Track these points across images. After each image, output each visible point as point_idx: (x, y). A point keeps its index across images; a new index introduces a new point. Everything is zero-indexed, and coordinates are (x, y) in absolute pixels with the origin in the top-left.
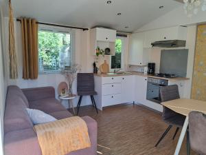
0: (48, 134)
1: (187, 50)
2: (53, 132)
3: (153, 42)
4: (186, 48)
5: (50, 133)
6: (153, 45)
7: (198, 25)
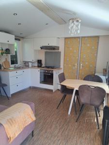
0: (10, 121)
1: (60, 52)
2: (13, 118)
3: (41, 46)
4: (60, 51)
5: (10, 119)
6: (41, 48)
7: (66, 38)
